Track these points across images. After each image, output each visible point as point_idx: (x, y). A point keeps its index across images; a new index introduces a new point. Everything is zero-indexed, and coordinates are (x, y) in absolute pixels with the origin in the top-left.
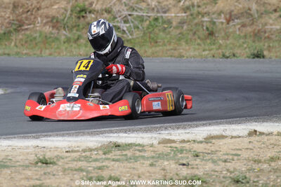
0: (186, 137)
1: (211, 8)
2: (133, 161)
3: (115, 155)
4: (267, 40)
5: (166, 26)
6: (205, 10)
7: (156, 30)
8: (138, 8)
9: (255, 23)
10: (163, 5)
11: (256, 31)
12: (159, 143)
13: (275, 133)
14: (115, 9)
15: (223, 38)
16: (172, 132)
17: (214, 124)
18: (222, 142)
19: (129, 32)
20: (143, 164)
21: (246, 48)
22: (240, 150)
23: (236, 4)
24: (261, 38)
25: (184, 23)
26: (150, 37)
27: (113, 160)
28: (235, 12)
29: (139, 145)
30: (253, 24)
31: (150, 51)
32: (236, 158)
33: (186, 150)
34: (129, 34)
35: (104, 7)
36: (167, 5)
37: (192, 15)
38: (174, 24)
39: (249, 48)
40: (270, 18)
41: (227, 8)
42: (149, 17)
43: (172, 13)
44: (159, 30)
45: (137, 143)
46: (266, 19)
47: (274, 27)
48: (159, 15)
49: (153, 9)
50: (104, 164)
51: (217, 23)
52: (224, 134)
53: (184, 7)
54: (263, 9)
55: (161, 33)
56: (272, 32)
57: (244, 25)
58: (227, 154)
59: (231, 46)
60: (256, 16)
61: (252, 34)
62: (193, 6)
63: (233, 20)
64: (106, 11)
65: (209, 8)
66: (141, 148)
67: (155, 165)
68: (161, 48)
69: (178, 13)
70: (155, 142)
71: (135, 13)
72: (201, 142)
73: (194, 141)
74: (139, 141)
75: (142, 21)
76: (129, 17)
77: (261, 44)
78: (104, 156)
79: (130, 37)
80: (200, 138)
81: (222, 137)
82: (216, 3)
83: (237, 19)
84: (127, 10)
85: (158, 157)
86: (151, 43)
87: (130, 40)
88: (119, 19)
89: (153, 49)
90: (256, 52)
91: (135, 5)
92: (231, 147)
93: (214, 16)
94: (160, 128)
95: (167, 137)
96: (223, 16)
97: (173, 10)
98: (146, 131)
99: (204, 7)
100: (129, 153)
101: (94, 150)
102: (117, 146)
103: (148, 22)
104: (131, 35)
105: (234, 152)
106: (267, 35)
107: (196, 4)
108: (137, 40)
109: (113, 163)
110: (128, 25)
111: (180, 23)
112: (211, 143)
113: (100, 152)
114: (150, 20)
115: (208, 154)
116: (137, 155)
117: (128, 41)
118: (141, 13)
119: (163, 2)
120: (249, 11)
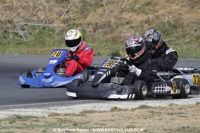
0: (68, 112)
1: (83, 20)
2: (30, 128)
3: (17, 124)
4: (121, 44)
5: (51, 33)
6: (78, 23)
7: (44, 36)
8: (31, 20)
9: (114, 32)
10: (49, 18)
11: (114, 37)
12: (49, 116)
13: (130, 109)
14: (15, 21)
15: (91, 42)
16: (58, 108)
17: (87, 102)
18: (93, 115)
19: (25, 37)
20: (38, 130)
21: (107, 49)
22: (106, 121)
23: (100, 18)
24: (117, 42)
25: (64, 31)
26: (39, 41)
27: (17, 128)
28: (100, 24)
29: (35, 117)
30: (112, 32)
31: (40, 50)
32: (103, 126)
33: (68, 121)
34: (25, 38)
35: (7, 19)
36: (52, 18)
37: (69, 25)
38: (57, 31)
39: (109, 49)
40: (124, 28)
41: (94, 21)
42: (39, 26)
43: (55, 24)
44: (46, 36)
45: (33, 116)
46: (121, 29)
47: (126, 34)
48: (46, 25)
49: (42, 21)
50: (10, 130)
51: (87, 32)
52: (94, 109)
53: (64, 20)
54: (119, 22)
55: (48, 38)
56: (125, 38)
57: (105, 33)
58: (97, 124)
59: (97, 47)
60: (114, 27)
61: (111, 39)
62: (70, 19)
63: (98, 29)
64: (9, 22)
65: (81, 21)
66: (36, 119)
67: (46, 131)
68: (47, 48)
69: (60, 24)
70: (46, 115)
71: (29, 24)
72: (78, 115)
73: (73, 114)
74: (35, 114)
75: (34, 29)
76: (25, 27)
77: (118, 46)
78: (10, 125)
79: (26, 40)
80: (77, 112)
81: (92, 112)
82: (86, 18)
83: (101, 28)
84: (24, 21)
85: (49, 126)
86: (40, 45)
87: (26, 42)
88: (18, 28)
89: (42, 49)
90: (114, 52)
91: (29, 18)
92: (99, 118)
93: (85, 26)
94: (49, 105)
95: (55, 112)
96: (91, 26)
97: (56, 22)
98: (39, 107)
99: (78, 20)
100: (28, 123)
101: (3, 120)
102: (19, 118)
103: (38, 30)
104: (26, 39)
105: (102, 123)
106: (121, 40)
107: (72, 18)
108: (31, 43)
109: (16, 130)
110: (24, 32)
111: (61, 31)
112: (85, 116)
113: (8, 122)
114: (40, 28)
115: (84, 123)
116: (34, 124)
117: (24, 43)
118: (34, 24)
119: (49, 16)
120: (109, 23)
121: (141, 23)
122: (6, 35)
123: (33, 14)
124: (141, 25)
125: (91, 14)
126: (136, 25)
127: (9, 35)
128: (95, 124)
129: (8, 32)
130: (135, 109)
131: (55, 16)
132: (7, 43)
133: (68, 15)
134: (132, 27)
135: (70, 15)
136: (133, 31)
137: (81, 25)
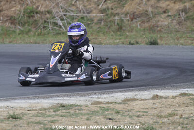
0: (109, 100)
1: (120, 10)
2: (74, 116)
3: (62, 113)
4: (158, 32)
5: (89, 22)
6: (116, 12)
8: (70, 10)
9: (151, 21)
10: (87, 8)
11: (152, 26)
12: (92, 104)
13: (171, 97)
14: (54, 11)
15: (129, 31)
16: (100, 96)
17: (128, 91)
18: (134, 103)
19: (64, 27)
20: (82, 118)
21: (145, 38)
22: (148, 109)
23: (138, 7)
24: (155, 31)
25: (102, 20)
27: (61, 116)
28: (137, 13)
30: (149, 21)
32: (145, 114)
33: (111, 109)
35: (46, 10)
36: (90, 8)
37: (107, 15)
38: (95, 21)
39: (147, 38)
40: (161, 17)
41: (131, 10)
42: (78, 16)
43: (94, 13)
45: (76, 104)
46: (158, 18)
47: (163, 23)
48: (84, 15)
49: (80, 11)
50: (55, 119)
51: (125, 21)
52: (136, 98)
53: (102, 9)
54: (156, 10)
56: (162, 27)
57: (143, 22)
58: (139, 112)
60: (152, 16)
61: (148, 28)
62: (108, 9)
63: (135, 18)
64: (48, 12)
65: (119, 11)
66: (79, 108)
67: (90, 120)
69: (98, 13)
70: (89, 103)
71: (68, 14)
72: (120, 103)
73: (115, 102)
74: (78, 103)
75: (73, 19)
76: (64, 17)
77: (155, 35)
78: (54, 114)
80: (119, 101)
81: (134, 100)
82: (124, 7)
83: (138, 18)
84: (63, 11)
85: (92, 114)
87: (65, 32)
88: (56, 17)
90: (152, 41)
91: (68, 8)
92: (141, 106)
93: (123, 15)
94: (91, 94)
95: (97, 100)
96: (128, 15)
97: (94, 11)
98: (81, 96)
99: (115, 9)
100: (72, 112)
101: (47, 109)
102: (63, 106)
103: (77, 20)
105: (144, 110)
106: (159, 29)
107: (110, 7)
109: (61, 118)
110: (63, 22)
111: (99, 20)
112: (127, 104)
113: (52, 111)
114: (79, 18)
115: (126, 111)
116: (77, 112)
117: (63, 33)
118: (72, 14)
119: (87, 6)
120: (146, 12)
121: (178, 12)
122: (45, 26)
123: (72, 4)
124: (178, 14)
125: (129, 3)
126: (173, 14)
127: (49, 25)
128: (137, 112)
129: (48, 22)
130: (176, 97)
131: (93, 6)
132: (46, 33)
133: (106, 4)
134: (169, 16)
135: (108, 4)
136: (170, 20)
137: (119, 15)
